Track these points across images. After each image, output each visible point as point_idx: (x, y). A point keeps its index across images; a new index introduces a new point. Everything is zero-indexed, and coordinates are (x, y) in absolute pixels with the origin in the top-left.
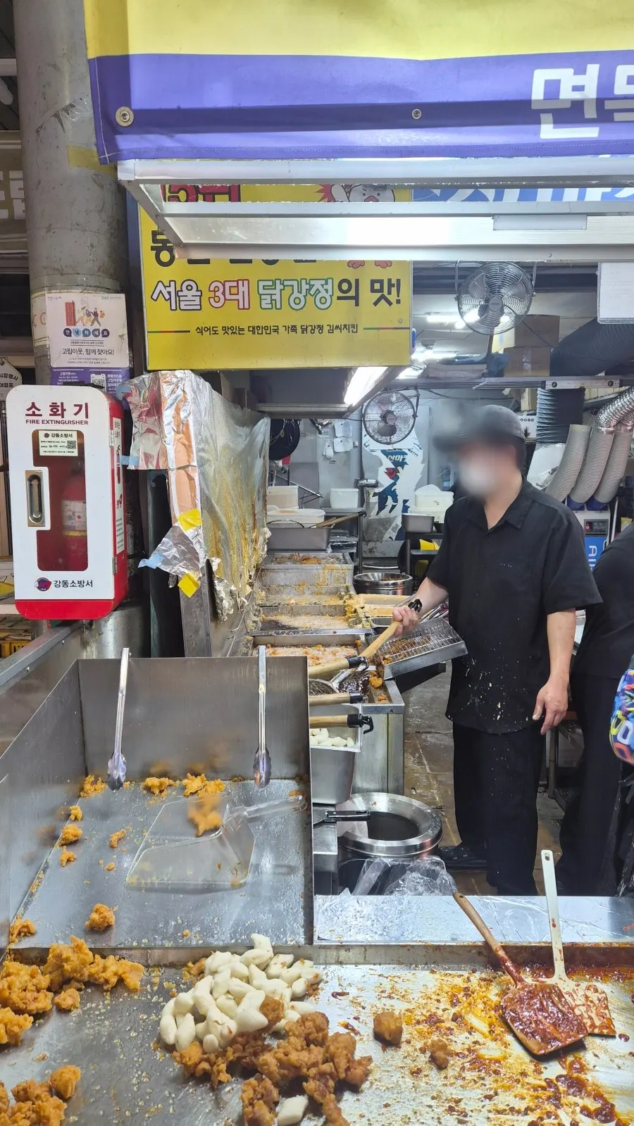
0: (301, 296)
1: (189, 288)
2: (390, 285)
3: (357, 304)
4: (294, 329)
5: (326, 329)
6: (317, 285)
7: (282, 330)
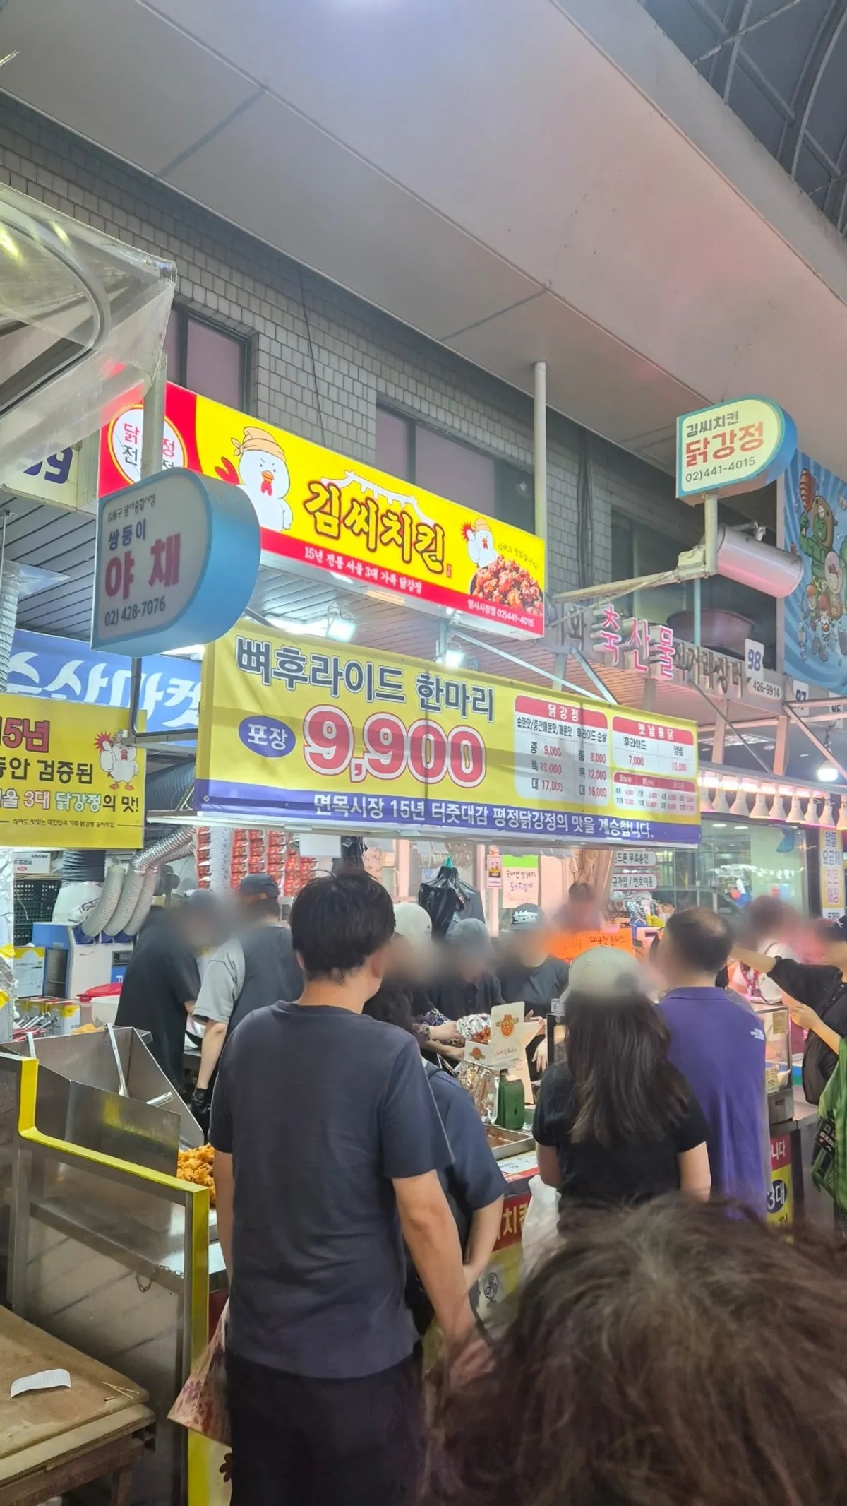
0: (82, 804)
1: (11, 794)
2: (133, 801)
3: (114, 810)
4: (76, 823)
5: (95, 824)
6: (92, 797)
7: (69, 823)
